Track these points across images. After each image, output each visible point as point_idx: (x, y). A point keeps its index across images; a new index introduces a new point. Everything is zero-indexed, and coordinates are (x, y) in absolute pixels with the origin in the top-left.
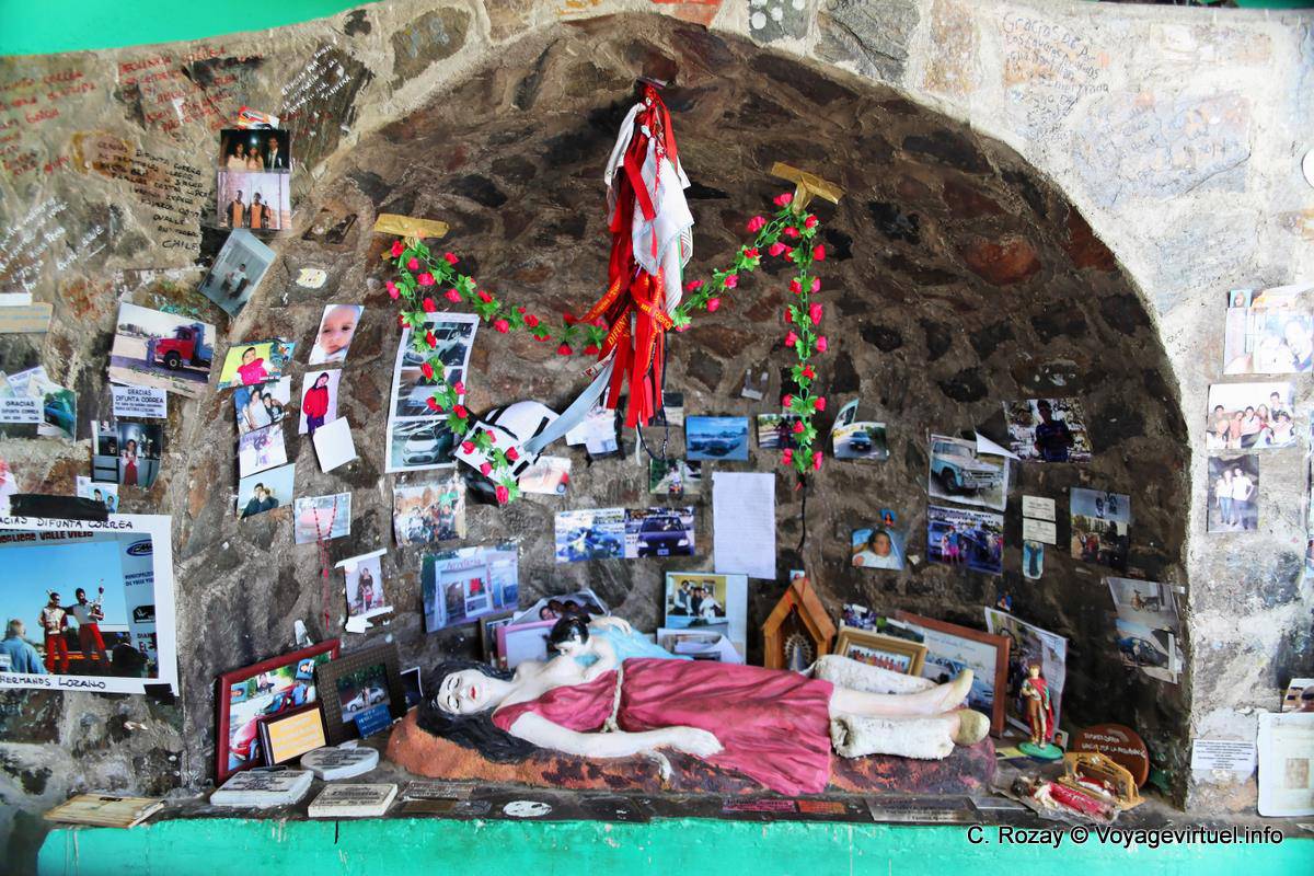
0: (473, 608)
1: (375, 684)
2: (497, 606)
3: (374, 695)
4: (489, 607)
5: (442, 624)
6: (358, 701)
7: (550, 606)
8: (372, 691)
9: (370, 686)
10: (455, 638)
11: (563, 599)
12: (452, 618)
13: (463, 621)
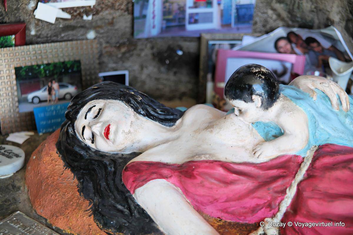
0: (196, 22)
1: (66, 79)
2: (225, 24)
3: (63, 91)
4: (216, 24)
5: (155, 32)
6: (42, 93)
7: (290, 38)
8: (62, 86)
9: (60, 81)
10: (171, 50)
11: (304, 34)
12: (168, 27)
13: (182, 34)
